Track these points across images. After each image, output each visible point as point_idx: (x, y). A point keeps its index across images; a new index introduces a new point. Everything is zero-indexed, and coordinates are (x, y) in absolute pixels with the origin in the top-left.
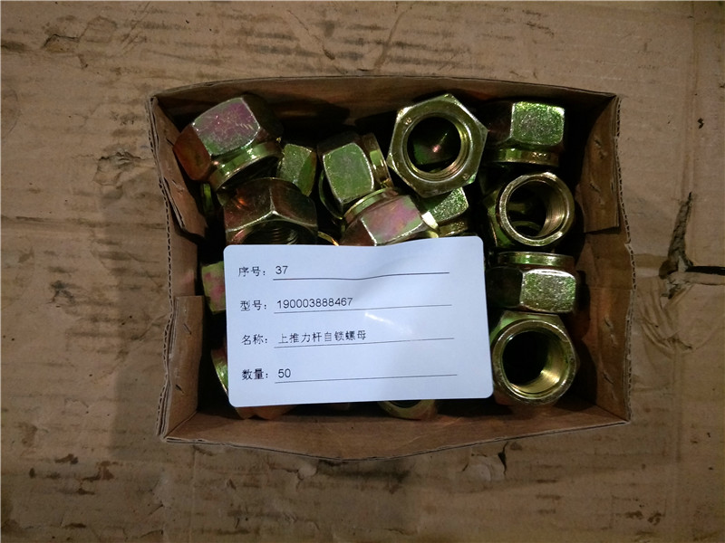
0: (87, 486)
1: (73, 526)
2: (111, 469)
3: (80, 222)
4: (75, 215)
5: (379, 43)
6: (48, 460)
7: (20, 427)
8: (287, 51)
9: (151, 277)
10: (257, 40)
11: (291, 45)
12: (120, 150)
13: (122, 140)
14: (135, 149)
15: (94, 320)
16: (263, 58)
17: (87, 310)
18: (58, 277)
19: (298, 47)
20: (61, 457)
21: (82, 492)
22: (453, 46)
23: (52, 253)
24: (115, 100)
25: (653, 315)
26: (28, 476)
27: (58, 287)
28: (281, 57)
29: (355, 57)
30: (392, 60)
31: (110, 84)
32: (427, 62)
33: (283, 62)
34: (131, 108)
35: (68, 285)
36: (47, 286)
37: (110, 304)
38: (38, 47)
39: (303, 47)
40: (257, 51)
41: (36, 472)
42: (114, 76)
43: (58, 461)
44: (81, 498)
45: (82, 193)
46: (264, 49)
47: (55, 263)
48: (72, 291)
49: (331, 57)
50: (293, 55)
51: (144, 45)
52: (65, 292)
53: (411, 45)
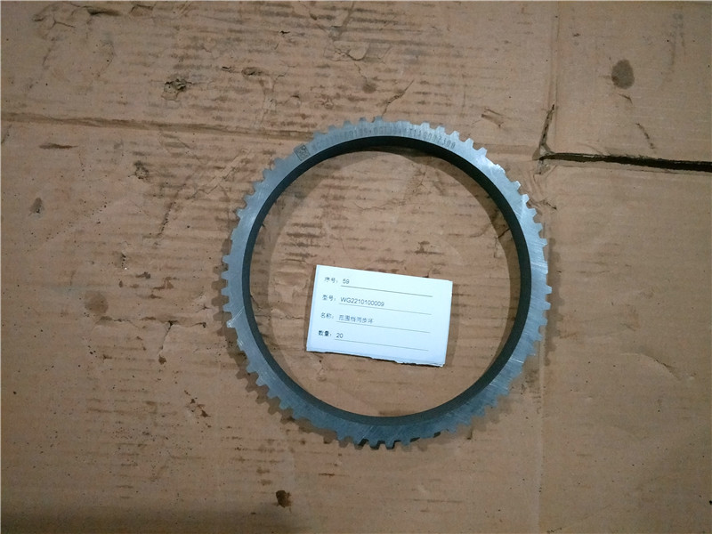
0: (156, 293)
1: (147, 318)
2: (172, 282)
3: (153, 124)
4: (149, 119)
5: (345, 9)
6: (131, 276)
7: (113, 254)
8: (286, 15)
9: (198, 158)
10: (267, 8)
11: (289, 11)
12: (179, 78)
13: (181, 72)
14: (188, 77)
15: (162, 186)
16: (271, 19)
17: (158, 180)
18: (138, 158)
19: (293, 12)
20: (139, 274)
21: (153, 297)
22: (395, 11)
23: (135, 143)
24: (175, 46)
25: (529, 186)
26: (118, 286)
27: (138, 164)
28: (283, 18)
29: (329, 18)
30: (354, 20)
31: (172, 36)
32: (376, 21)
33: (283, 22)
34: (185, 51)
35: (145, 164)
36: (132, 164)
37: (172, 176)
38: (126, 13)
39: (296, 12)
40: (267, 15)
41: (124, 283)
42: (174, 31)
43: (138, 277)
44: (152, 301)
45: (155, 105)
46: (272, 14)
47: (137, 149)
48: (147, 168)
49: (315, 18)
50: (290, 18)
51: (194, 12)
52: (143, 169)
53: (366, 11)
